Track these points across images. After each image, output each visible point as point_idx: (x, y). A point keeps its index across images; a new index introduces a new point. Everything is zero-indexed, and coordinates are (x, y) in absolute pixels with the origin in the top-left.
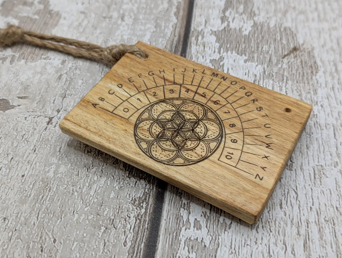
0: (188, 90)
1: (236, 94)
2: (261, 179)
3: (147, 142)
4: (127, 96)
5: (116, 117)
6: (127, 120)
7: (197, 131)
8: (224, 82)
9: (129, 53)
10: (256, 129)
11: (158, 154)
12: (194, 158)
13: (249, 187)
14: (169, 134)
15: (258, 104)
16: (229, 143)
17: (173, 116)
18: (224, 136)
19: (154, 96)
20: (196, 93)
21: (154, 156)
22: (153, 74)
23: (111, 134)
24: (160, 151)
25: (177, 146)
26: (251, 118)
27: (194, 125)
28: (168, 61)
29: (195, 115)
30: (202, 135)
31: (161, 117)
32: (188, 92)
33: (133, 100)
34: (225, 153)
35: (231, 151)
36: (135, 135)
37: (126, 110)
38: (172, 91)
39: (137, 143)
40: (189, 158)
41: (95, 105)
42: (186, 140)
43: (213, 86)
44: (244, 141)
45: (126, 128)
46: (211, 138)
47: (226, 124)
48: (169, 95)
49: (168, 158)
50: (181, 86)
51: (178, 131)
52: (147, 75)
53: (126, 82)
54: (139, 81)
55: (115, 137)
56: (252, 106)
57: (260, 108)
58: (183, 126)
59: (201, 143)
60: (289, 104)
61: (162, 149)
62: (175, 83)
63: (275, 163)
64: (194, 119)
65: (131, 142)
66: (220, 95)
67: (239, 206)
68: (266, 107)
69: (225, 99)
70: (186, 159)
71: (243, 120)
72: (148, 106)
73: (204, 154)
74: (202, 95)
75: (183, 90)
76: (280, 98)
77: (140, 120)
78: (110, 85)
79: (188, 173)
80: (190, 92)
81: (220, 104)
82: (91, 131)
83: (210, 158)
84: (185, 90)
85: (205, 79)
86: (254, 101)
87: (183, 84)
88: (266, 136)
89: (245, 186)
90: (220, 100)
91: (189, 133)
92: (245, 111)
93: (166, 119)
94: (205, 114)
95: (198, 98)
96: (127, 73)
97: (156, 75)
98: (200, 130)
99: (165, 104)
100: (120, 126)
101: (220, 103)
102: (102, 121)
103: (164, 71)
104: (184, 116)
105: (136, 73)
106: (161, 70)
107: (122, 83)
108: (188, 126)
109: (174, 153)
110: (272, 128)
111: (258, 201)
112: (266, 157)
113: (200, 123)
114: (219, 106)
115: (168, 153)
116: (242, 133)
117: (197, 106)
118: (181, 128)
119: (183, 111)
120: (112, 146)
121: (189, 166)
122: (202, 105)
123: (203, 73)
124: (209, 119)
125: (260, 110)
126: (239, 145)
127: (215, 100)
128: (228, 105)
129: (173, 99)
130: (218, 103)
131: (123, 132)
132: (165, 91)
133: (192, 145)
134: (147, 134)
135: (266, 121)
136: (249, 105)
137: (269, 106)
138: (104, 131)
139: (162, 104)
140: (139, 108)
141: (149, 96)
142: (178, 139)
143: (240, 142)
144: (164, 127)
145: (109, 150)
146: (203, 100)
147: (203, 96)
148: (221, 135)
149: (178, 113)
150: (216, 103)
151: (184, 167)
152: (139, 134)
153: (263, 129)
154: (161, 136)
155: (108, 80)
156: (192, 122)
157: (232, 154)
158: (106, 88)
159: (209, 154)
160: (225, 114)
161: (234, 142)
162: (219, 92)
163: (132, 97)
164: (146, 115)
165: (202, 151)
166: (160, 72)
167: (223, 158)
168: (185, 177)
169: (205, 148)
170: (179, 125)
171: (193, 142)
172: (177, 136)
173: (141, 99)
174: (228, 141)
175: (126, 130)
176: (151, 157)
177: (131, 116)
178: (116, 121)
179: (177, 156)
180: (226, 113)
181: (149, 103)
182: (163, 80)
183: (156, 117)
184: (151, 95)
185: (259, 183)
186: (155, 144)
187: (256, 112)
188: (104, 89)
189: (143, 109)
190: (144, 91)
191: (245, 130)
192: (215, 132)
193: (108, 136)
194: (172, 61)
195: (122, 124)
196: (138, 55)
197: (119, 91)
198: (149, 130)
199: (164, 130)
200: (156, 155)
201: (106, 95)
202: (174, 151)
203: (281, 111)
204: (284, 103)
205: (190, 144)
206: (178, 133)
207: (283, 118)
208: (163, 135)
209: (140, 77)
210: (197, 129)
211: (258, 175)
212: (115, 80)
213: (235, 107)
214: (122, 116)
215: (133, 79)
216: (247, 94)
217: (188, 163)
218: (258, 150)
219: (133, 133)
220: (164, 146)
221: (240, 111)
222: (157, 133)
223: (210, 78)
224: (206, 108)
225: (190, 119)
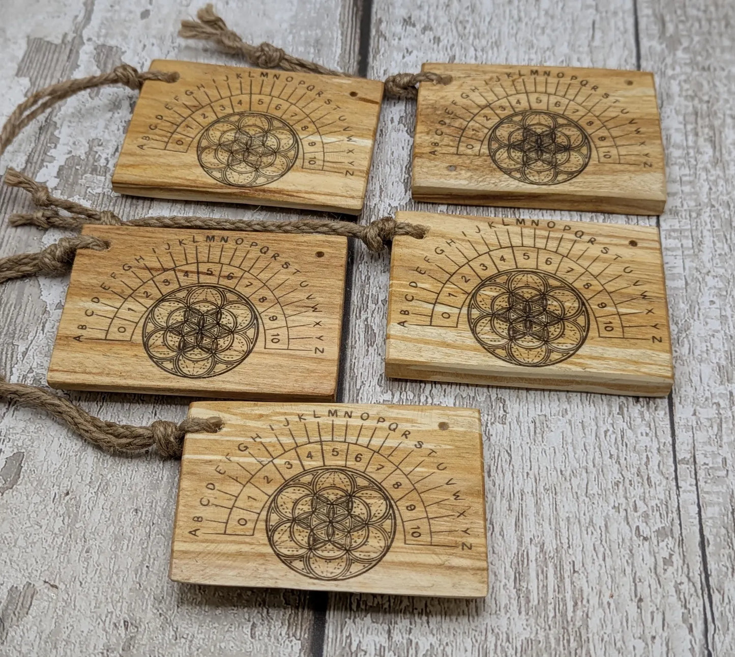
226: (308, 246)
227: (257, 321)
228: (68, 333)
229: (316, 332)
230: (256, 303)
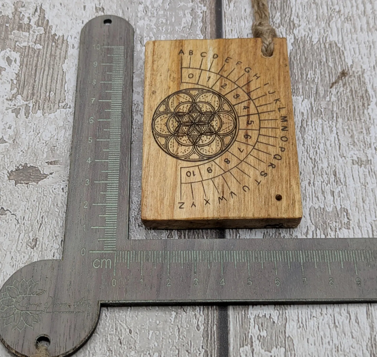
0: (247, 108)
1: (270, 147)
4: (206, 68)
6: (180, 83)
7: (203, 138)
14: (186, 119)
16: (204, 168)
17: (208, 112)
18: (210, 160)
19: (222, 86)
20: (248, 115)
22: (248, 72)
24: (163, 123)
25: (177, 131)
26: (246, 172)
27: (208, 133)
28: (274, 74)
29: (220, 128)
30: (201, 143)
31: (200, 104)
32: (245, 109)
33: (206, 74)
34: (191, 170)
35: (197, 172)
36: (169, 97)
37: (191, 76)
38: (237, 96)
39: (161, 102)
40: (170, 146)
41: (181, 52)
42: (188, 135)
43: (267, 124)
44: (214, 178)
45: (172, 87)
46: (201, 151)
47: (226, 155)
48: (230, 97)
49: (159, 131)
50: (249, 100)
51: (193, 124)
52: (244, 68)
53: (223, 57)
54: (231, 66)
55: (158, 85)
56: (263, 166)
57: (266, 174)
58: (201, 125)
59: (191, 147)
60: (288, 196)
61: (166, 123)
62: (249, 94)
63: (206, 212)
64: (215, 129)
65: (159, 98)
66: (259, 135)
68: (271, 178)
69: (257, 141)
70: (167, 144)
71: (239, 166)
72: (206, 88)
73: (180, 154)
74: (248, 121)
75: (244, 104)
76: (291, 186)
77: (186, 92)
78: (212, 48)
79: (153, 153)
81: (247, 141)
83: (180, 161)
84: (246, 105)
85: (272, 114)
86: (272, 165)
87: (252, 100)
88: (232, 192)
89: (166, 199)
90: (253, 137)
91: (196, 133)
92: (253, 165)
93: (201, 108)
94: (226, 135)
95: (243, 120)
96: (235, 53)
97: (249, 75)
98: (206, 139)
99: (217, 100)
100: (171, 82)
101: (249, 140)
102: (168, 66)
103: (258, 77)
104: (212, 120)
105: (240, 58)
106: (258, 75)
107: (220, 56)
108: (204, 129)
109: (167, 133)
110: (246, 193)
112: (207, 202)
113: (214, 136)
114: (244, 140)
115: (165, 129)
116: (223, 172)
117: (232, 124)
118: (198, 125)
119: (219, 116)
122: (236, 128)
123: (279, 109)
124: (223, 140)
125: (262, 175)
126: (207, 176)
127: (250, 134)
128: (251, 147)
129: (228, 101)
130: (247, 138)
131: (166, 87)
132: (234, 91)
133: (184, 142)
134: (176, 104)
135: (252, 185)
136: (262, 163)
137: (273, 180)
138: (159, 74)
139: (217, 97)
140: (199, 83)
141: (218, 83)
142: (184, 129)
143: (211, 175)
146: (242, 125)
147: (248, 123)
148: (210, 158)
149: (213, 114)
151: (158, 147)
152: (172, 98)
153: (239, 187)
154: (179, 115)
155: (216, 45)
156: (210, 129)
157: (194, 175)
158: (206, 48)
159: (183, 158)
160: (237, 149)
161: (208, 171)
162: (262, 133)
163: (208, 72)
164: (194, 93)
165: (183, 151)
166: (255, 76)
167: (184, 171)
168: (149, 152)
169: (187, 152)
170: (200, 121)
171: (189, 141)
172: (188, 126)
173: (211, 80)
174: (207, 166)
175: (169, 88)
176: (153, 119)
177: (187, 83)
178: (175, 76)
179: (166, 137)
180: (239, 149)
181: (210, 87)
182: (246, 83)
183: (198, 101)
184: (221, 83)
185: (175, 208)
186: (169, 115)
187: (258, 173)
188: (204, 47)
189: (200, 87)
190: (222, 76)
192: (211, 151)
194: (277, 78)
195: (174, 82)
197: (209, 59)
198: (180, 104)
199: (188, 114)
200: (158, 121)
201: (197, 53)
202: (169, 132)
203: (273, 192)
204: (287, 191)
205: (184, 139)
206: (191, 125)
207: (266, 198)
208: (182, 115)
209: (237, 64)
210: (205, 136)
211: (184, 203)
212: (219, 49)
213: (252, 154)
214: (183, 77)
215: (231, 60)
216: (277, 156)
217: (164, 148)
218: (212, 192)
219: (170, 94)
220: (171, 122)
221: (250, 159)
222: (181, 111)
223: (276, 117)
224: (234, 132)
225: (213, 126)
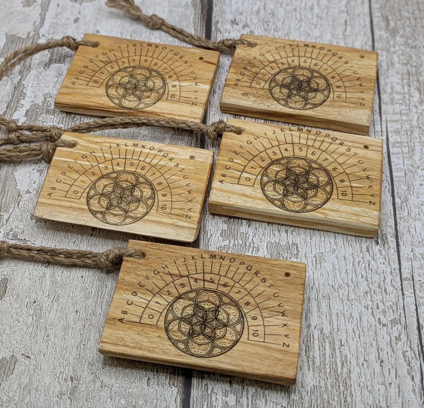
0: (196, 280)
1: (238, 271)
2: (288, 346)
3: (183, 342)
4: (145, 303)
5: (145, 327)
6: (156, 326)
7: (220, 318)
8: (224, 262)
9: (127, 256)
10: (268, 301)
11: (197, 350)
12: (227, 345)
13: (281, 356)
14: (197, 328)
15: (261, 276)
16: (251, 322)
17: (194, 310)
18: (244, 316)
19: (169, 295)
20: (204, 280)
21: (194, 353)
22: (159, 272)
23: (149, 345)
24: (198, 347)
25: (209, 337)
26: (260, 292)
27: (216, 314)
28: (166, 255)
29: (213, 303)
30: (226, 320)
31: (184, 314)
32: (197, 282)
33: (152, 305)
34: (251, 332)
35: (255, 328)
36: (170, 339)
37: (151, 317)
38: (183, 285)
39: (174, 346)
40: (224, 346)
41: (121, 320)
42: (214, 329)
43: (216, 269)
44: (262, 316)
45: (159, 334)
46: (234, 321)
47: (241, 303)
48: (182, 291)
49: (206, 352)
50: (188, 277)
51: (204, 323)
52: (153, 275)
53: (137, 288)
54: (149, 284)
55: (153, 346)
56: (257, 280)
57: (264, 279)
58: (206, 317)
59: (228, 328)
60: (287, 268)
61: (198, 345)
62: (182, 276)
63: (294, 328)
64: (213, 307)
65: (169, 347)
66: (225, 276)
67: (279, 375)
68: (268, 277)
69: (231, 279)
70: (221, 348)
71: (254, 296)
72: (168, 307)
73: (234, 338)
74: (210, 282)
75: (192, 281)
76: (277, 265)
77: (167, 323)
78: (125, 295)
79: (228, 360)
80: (199, 281)
81: (230, 286)
82: (130, 347)
83: (241, 340)
84: (194, 280)
85: (206, 264)
86: (256, 273)
87: (189, 275)
88: (278, 306)
89: (278, 356)
90: (227, 281)
91: (214, 322)
92: (253, 286)
93: (189, 315)
94: (221, 300)
95: (208, 285)
96: (135, 278)
97: (162, 272)
98: (222, 316)
99: (182, 301)
100: (154, 334)
101: (229, 284)
102: (134, 334)
103: (166, 266)
104: (203, 307)
105: (142, 275)
106: (164, 266)
107: (135, 290)
108: (211, 315)
109: (210, 345)
110: (280, 296)
111: (292, 366)
112: (285, 325)
113: (220, 309)
114: (229, 288)
115: (204, 346)
116: (258, 309)
117: (211, 294)
118: (206, 320)
119: (200, 302)
120: (154, 356)
121: (227, 353)
122: (215, 292)
123: (202, 258)
124: (226, 303)
125: (265, 282)
126: (259, 321)
127: (223, 283)
128: (237, 285)
129: (186, 293)
130: (227, 286)
131: (159, 339)
132: (177, 286)
133: (222, 333)
134: (180, 334)
135: (273, 291)
136: (253, 280)
137: (271, 275)
138: (141, 343)
139: (180, 300)
140: (161, 311)
141: (165, 297)
142: (208, 330)
143: (259, 318)
144: (190, 323)
145: (154, 359)
146: (213, 286)
147: (212, 282)
148: (242, 316)
149: (197, 306)
150: (225, 285)
151: (223, 355)
152: (172, 336)
153: (274, 300)
154: (192, 333)
155: (122, 291)
156: (212, 311)
157: (257, 331)
158: (123, 299)
159: (239, 337)
160: (237, 295)
161: (254, 319)
162: (224, 274)
163: (150, 303)
164: (170, 317)
165: (231, 336)
166: (164, 268)
167: (252, 337)
168: (228, 364)
169: (233, 332)
170: (202, 317)
171: (221, 330)
172: (205, 328)
173: (160, 302)
174: (249, 319)
175: (160, 336)
176: (192, 355)
177: (158, 321)
178: (147, 329)
179: (213, 347)
180: (237, 293)
181: (167, 303)
182: (170, 277)
183: (180, 316)
184: (165, 294)
185: (288, 350)
186: (190, 341)
187: (262, 284)
188: (122, 301)
189: (165, 311)
190: (158, 293)
191: (260, 305)
192: (235, 314)
193: (147, 347)
194: (170, 253)
195: (154, 332)
196: (136, 256)
197: (136, 299)
198: (179, 330)
199: (192, 326)
200: (195, 352)
201: (127, 307)
202: (208, 343)
203: (281, 277)
204: (282, 268)
205: (219, 333)
206: (205, 325)
207: (286, 283)
208: (193, 331)
209: (147, 279)
210: (219, 316)
211: (284, 343)
212: (127, 290)
213: (243, 285)
214: (150, 323)
215: (143, 283)
216: (248, 268)
217: (225, 350)
218: (276, 320)
219: (167, 337)
220: (198, 341)
221: (249, 287)
222: (188, 331)
223: (210, 261)
224: (219, 294)
225: (210, 308)
226: (279, 268)
227: (243, 319)
228: (115, 316)
229: (283, 331)
230: (243, 305)
